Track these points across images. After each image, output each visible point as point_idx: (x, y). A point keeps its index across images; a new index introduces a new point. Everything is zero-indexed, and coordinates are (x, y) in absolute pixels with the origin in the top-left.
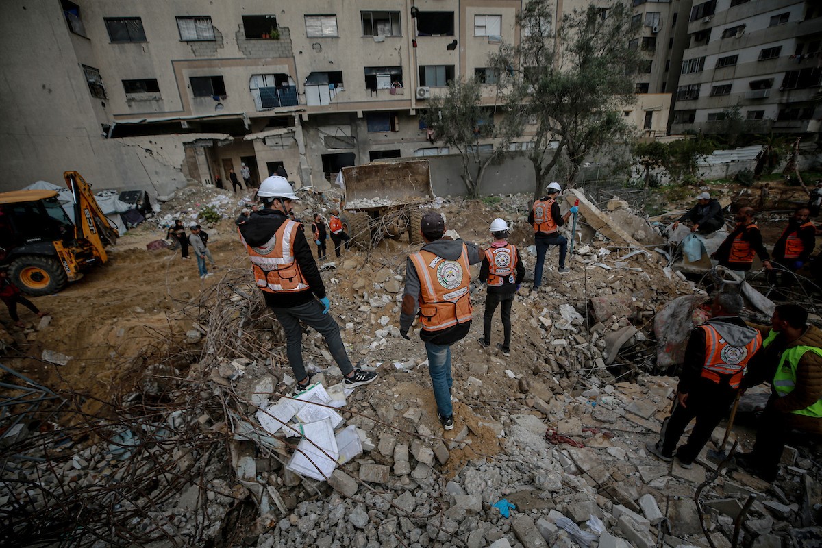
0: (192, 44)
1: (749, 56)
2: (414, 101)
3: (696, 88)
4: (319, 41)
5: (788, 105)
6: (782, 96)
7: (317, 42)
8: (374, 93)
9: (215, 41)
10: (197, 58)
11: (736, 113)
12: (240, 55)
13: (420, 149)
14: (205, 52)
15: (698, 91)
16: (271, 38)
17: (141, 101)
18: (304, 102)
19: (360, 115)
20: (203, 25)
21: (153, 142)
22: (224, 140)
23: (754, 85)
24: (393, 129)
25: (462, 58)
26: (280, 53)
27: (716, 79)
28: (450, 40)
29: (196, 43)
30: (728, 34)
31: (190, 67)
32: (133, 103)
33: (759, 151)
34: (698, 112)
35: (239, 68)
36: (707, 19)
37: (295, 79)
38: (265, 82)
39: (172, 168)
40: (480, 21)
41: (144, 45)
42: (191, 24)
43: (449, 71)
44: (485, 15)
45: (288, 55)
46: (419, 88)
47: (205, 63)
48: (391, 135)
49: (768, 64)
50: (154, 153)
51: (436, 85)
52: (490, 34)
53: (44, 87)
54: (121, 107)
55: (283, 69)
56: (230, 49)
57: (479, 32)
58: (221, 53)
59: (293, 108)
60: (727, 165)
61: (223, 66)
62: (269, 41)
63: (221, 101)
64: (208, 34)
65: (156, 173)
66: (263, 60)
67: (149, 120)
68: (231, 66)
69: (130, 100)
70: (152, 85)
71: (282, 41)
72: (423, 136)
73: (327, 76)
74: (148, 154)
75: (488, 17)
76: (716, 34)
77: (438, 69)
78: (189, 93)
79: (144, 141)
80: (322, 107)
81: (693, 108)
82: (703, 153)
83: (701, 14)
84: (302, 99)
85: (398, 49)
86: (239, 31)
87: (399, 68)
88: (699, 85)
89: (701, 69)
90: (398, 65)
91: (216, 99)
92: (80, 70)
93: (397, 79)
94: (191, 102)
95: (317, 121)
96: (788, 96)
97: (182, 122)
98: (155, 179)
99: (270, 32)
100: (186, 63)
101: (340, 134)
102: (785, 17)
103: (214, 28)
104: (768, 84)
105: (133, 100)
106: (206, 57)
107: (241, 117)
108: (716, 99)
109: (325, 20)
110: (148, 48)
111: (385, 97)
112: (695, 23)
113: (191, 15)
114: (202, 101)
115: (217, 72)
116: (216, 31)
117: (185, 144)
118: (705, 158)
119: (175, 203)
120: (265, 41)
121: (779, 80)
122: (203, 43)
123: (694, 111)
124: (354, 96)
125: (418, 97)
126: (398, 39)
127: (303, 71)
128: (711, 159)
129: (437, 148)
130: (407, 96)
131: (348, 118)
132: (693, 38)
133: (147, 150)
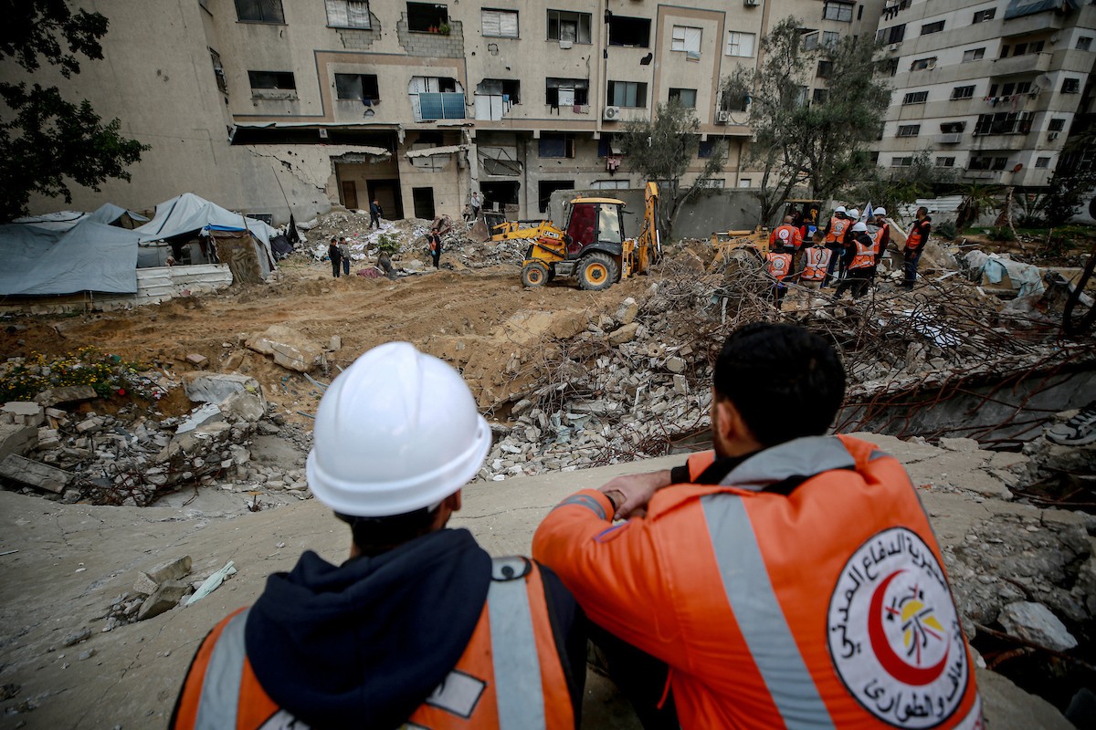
0: (342, 32)
1: (940, 94)
2: (600, 123)
3: (879, 126)
4: (496, 41)
5: (980, 152)
6: (975, 142)
7: (494, 43)
8: (555, 110)
9: (371, 30)
10: (346, 50)
11: (926, 159)
12: (400, 50)
13: (597, 181)
14: (357, 43)
15: (882, 130)
16: (439, 33)
17: (270, 99)
18: (472, 114)
19: (537, 135)
21: (293, 154)
22: (380, 156)
23: (946, 128)
24: (569, 155)
25: (656, 75)
26: (449, 52)
27: (902, 117)
28: (644, 53)
29: (347, 32)
30: (917, 66)
31: (336, 61)
32: (260, 102)
33: (960, 202)
34: (881, 156)
35: (397, 66)
36: (894, 46)
37: (464, 86)
38: (427, 88)
39: (314, 187)
40: (679, 33)
41: (281, 28)
42: (343, 6)
43: (641, 88)
44: (685, 27)
45: (459, 56)
46: (608, 108)
47: (356, 57)
48: (565, 162)
49: (961, 104)
50: (293, 167)
51: (624, 105)
52: (689, 50)
53: (159, 73)
54: (251, 108)
55: (451, 72)
56: (389, 43)
57: (677, 46)
58: (377, 47)
59: (459, 122)
61: (378, 62)
62: (436, 37)
63: (373, 107)
64: (362, 21)
65: (293, 192)
66: (428, 59)
67: (278, 124)
68: (388, 63)
69: (256, 98)
70: (286, 80)
71: (452, 38)
72: (603, 166)
73: (501, 84)
74: (285, 168)
75: (688, 31)
76: (904, 65)
77: (628, 86)
78: (334, 93)
79: (281, 151)
80: (493, 123)
81: (875, 150)
82: (906, 200)
83: (887, 40)
84: (470, 111)
85: (586, 58)
86: (401, 21)
87: (587, 82)
88: (884, 123)
90: (585, 78)
91: (367, 104)
92: (208, 54)
93: (581, 97)
94: (335, 104)
95: (485, 137)
96: (981, 142)
97: (321, 130)
98: (291, 200)
99: (438, 25)
100: (333, 54)
101: (503, 157)
102: (980, 52)
103: (370, 14)
104: (960, 127)
105: (261, 97)
106: (358, 50)
107: (396, 128)
108: (902, 141)
109: (504, 17)
110: (286, 32)
111: (567, 117)
112: (881, 49)
114: (348, 105)
115: (370, 69)
116: (372, 18)
117: (331, 157)
118: (907, 207)
119: (326, 232)
120: (433, 36)
121: (972, 123)
122: (356, 32)
123: (877, 153)
124: (533, 113)
125: (606, 118)
126: (586, 46)
127: (475, 77)
129: (616, 181)
130: (591, 117)
131: (521, 138)
132: (877, 67)
133: (284, 163)
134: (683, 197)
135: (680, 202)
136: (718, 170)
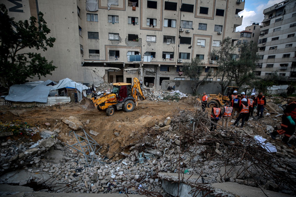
1: (279, 56)
2: (177, 63)
3: (261, 64)
4: (150, 43)
5: (294, 72)
6: (292, 69)
7: (149, 43)
8: (165, 60)
9: (119, 40)
10: (112, 45)
11: (276, 73)
12: (126, 45)
13: (176, 78)
14: (115, 43)
15: (262, 65)
16: (136, 41)
17: (93, 56)
18: (142, 60)
19: (159, 66)
20: (116, 36)
21: (96, 69)
22: (118, 70)
23: (281, 65)
24: (168, 71)
25: (193, 51)
26: (138, 45)
27: (268, 62)
28: (190, 46)
29: (113, 41)
30: (271, 49)
31: (110, 47)
32: (91, 56)
33: (288, 87)
34: (262, 72)
35: (124, 49)
36: (264, 44)
37: (141, 53)
38: (132, 54)
39: (100, 77)
40: (199, 41)
41: (98, 40)
42: (113, 35)
43: (188, 54)
45: (140, 46)
46: (179, 59)
47: (115, 46)
48: (167, 73)
49: (286, 59)
50: (96, 72)
51: (184, 58)
52: (202, 45)
53: (68, 50)
54: (88, 58)
55: (138, 50)
56: (123, 43)
57: (199, 44)
58: (120, 44)
59: (139, 62)
60: (277, 90)
61: (120, 48)
62: (135, 42)
63: (118, 58)
64: (117, 38)
65: (95, 78)
66: (132, 47)
67: (94, 62)
68: (122, 48)
69: (90, 55)
70: (97, 52)
71: (139, 42)
72: (178, 74)
73: (151, 53)
74: (94, 72)
75: (202, 40)
76: (267, 48)
77: (185, 54)
78: (108, 55)
79: (93, 68)
80: (148, 62)
82: (269, 86)
83: (262, 42)
84: (142, 59)
85: (173, 47)
86: (126, 38)
87: (173, 53)
88: (262, 63)
89: (263, 58)
91: (116, 57)
92: (79, 46)
93: (172, 56)
94: (108, 57)
95: (146, 66)
96: (294, 69)
97: (104, 63)
98: (94, 80)
99: (135, 39)
101: (151, 71)
102: (291, 45)
103: (119, 37)
104: (286, 65)
105: (91, 55)
107: (123, 63)
108: (268, 69)
109: (152, 37)
111: (168, 61)
112: (260, 44)
113: (113, 33)
114: (112, 58)
115: (118, 49)
117: (105, 70)
118: (270, 88)
119: (101, 88)
121: (290, 64)
122: (115, 41)
123: (261, 72)
124: (159, 60)
125: (178, 62)
126: (174, 44)
127: (144, 51)
128: (272, 88)
129: (181, 78)
130: (175, 61)
131: (156, 66)
132: (259, 49)
133: (94, 71)
134: (199, 83)
135: (199, 84)
136: (210, 76)
